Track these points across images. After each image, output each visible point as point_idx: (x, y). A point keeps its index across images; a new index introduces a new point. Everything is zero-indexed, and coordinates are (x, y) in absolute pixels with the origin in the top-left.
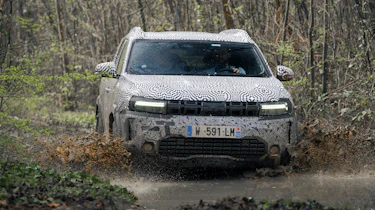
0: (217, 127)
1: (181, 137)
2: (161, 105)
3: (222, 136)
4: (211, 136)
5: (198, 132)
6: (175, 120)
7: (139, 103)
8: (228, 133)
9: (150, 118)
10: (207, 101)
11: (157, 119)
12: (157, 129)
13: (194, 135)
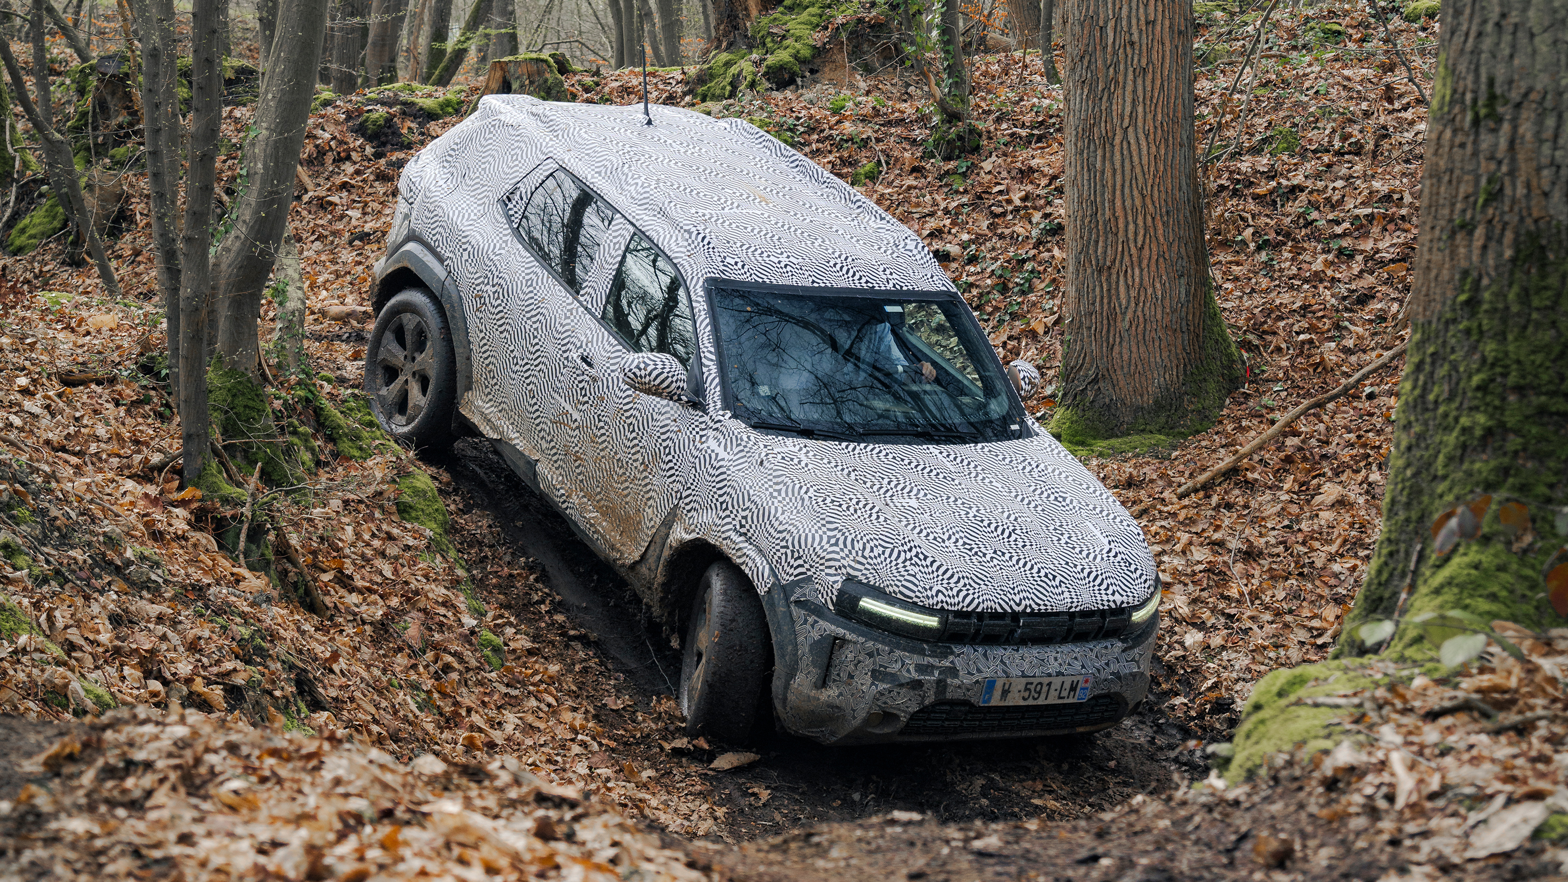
0: (1046, 681)
1: (966, 703)
2: (932, 622)
3: (1053, 700)
4: (1030, 702)
5: (1005, 693)
6: (959, 663)
7: (867, 603)
8: (1064, 694)
9: (898, 653)
10: (1033, 614)
11: (917, 659)
12: (916, 685)
13: (996, 701)
